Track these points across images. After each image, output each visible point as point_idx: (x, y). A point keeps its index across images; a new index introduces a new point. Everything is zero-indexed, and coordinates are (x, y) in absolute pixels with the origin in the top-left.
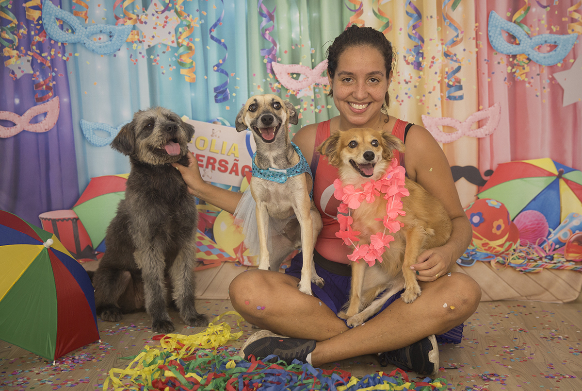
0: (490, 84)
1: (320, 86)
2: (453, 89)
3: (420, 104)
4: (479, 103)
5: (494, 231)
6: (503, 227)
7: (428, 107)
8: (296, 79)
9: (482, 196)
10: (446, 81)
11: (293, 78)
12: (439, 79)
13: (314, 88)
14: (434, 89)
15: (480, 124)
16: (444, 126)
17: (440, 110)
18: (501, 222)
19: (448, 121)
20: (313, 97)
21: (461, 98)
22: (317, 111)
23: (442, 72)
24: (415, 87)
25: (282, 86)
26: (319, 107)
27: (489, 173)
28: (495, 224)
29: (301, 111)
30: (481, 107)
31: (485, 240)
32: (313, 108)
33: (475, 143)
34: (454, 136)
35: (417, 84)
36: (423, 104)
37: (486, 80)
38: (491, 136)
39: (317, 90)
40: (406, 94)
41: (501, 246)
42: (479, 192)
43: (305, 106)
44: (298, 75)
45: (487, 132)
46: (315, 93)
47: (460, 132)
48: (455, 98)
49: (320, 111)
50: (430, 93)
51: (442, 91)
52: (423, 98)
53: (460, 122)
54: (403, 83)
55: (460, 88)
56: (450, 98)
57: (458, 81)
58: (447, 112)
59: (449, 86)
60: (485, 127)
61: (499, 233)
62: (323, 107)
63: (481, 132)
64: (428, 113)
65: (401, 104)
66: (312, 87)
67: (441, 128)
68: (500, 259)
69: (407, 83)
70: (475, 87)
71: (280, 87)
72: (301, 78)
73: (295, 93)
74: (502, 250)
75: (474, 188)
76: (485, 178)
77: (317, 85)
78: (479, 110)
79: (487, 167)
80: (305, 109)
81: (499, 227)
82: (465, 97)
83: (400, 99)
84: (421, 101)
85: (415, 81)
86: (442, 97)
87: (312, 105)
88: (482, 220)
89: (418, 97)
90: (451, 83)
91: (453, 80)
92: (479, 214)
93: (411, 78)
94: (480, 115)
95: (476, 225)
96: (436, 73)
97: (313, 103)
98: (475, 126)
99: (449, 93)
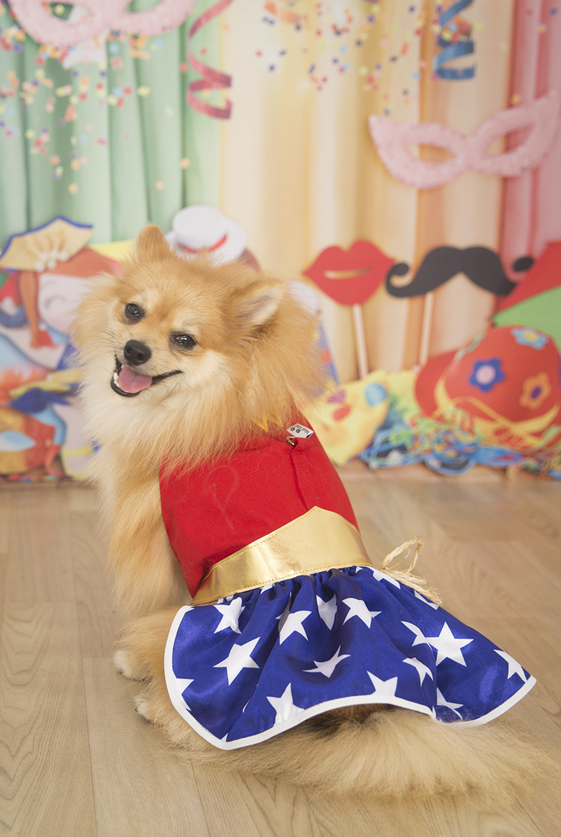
0: (544, 40)
1: (124, 39)
2: (450, 51)
3: (367, 88)
4: (513, 86)
5: (526, 400)
6: (546, 391)
7: (386, 97)
8: (64, 17)
9: (504, 319)
10: (436, 29)
11: (55, 14)
12: (419, 24)
13: (108, 44)
14: (405, 49)
15: (511, 141)
16: (423, 147)
17: (414, 106)
18: (542, 381)
19: (432, 133)
20: (103, 66)
21: (469, 73)
22: (113, 100)
23: (427, 7)
24: (359, 43)
25: (27, 36)
26: (119, 92)
27: (524, 264)
28: (530, 385)
29: (74, 100)
30: (516, 99)
31: (502, 422)
32: (102, 93)
33: (494, 189)
34: (445, 171)
35: (364, 37)
36: (375, 88)
37: (534, 28)
38: (535, 172)
39: (114, 48)
40: (335, 61)
41: (538, 434)
42: (498, 308)
43: (83, 88)
44: (69, 7)
45: (526, 163)
46: (109, 55)
47: (460, 161)
48: (454, 75)
49: (120, 102)
50: (394, 59)
51: (423, 56)
52: (377, 74)
53: (463, 137)
54: (328, 33)
55: (469, 48)
56: (442, 73)
57: (466, 30)
58: (431, 111)
59: (442, 43)
60: (521, 150)
61: (535, 404)
62: (128, 91)
63: (512, 163)
64: (387, 112)
65: (320, 88)
66: (103, 38)
67: (415, 151)
68: (531, 463)
69: (338, 32)
70: (505, 47)
71: (21, 36)
72: (76, 15)
73: (58, 55)
74: (538, 443)
75: (484, 300)
76: (515, 276)
77: (115, 34)
78: (510, 105)
79: (518, 248)
80: (83, 97)
81: (536, 392)
82: (479, 72)
83: (319, 74)
84: (370, 80)
85: (358, 29)
86: (422, 71)
87: (100, 86)
88: (499, 378)
89: (364, 71)
90: (447, 36)
91: (453, 26)
92: (495, 363)
93: (350, 20)
94: (512, 119)
95: (486, 388)
96: (412, 9)
97: (104, 81)
98: (498, 146)
99: (441, 60)
